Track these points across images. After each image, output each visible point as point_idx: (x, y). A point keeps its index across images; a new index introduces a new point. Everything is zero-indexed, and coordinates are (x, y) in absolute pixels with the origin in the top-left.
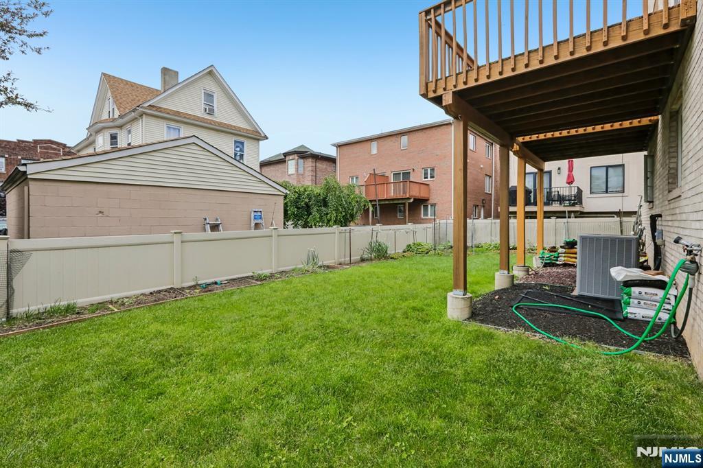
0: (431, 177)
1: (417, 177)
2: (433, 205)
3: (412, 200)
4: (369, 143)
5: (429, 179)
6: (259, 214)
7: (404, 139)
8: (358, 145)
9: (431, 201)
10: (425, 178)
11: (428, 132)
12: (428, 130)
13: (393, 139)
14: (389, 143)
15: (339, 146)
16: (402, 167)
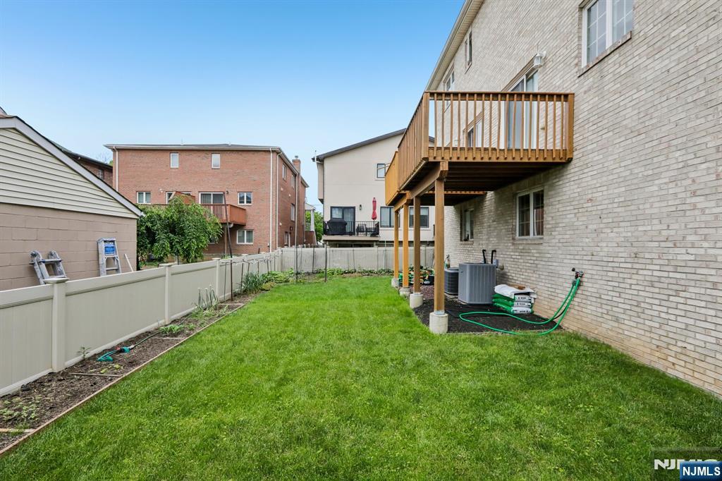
0: (247, 202)
1: (233, 199)
2: (250, 232)
3: (232, 226)
4: (167, 154)
5: (245, 203)
6: (111, 244)
7: (216, 158)
8: (149, 154)
9: (248, 227)
10: (240, 202)
11: (245, 155)
12: (245, 153)
13: (202, 154)
14: (195, 158)
15: (118, 150)
16: (214, 187)
